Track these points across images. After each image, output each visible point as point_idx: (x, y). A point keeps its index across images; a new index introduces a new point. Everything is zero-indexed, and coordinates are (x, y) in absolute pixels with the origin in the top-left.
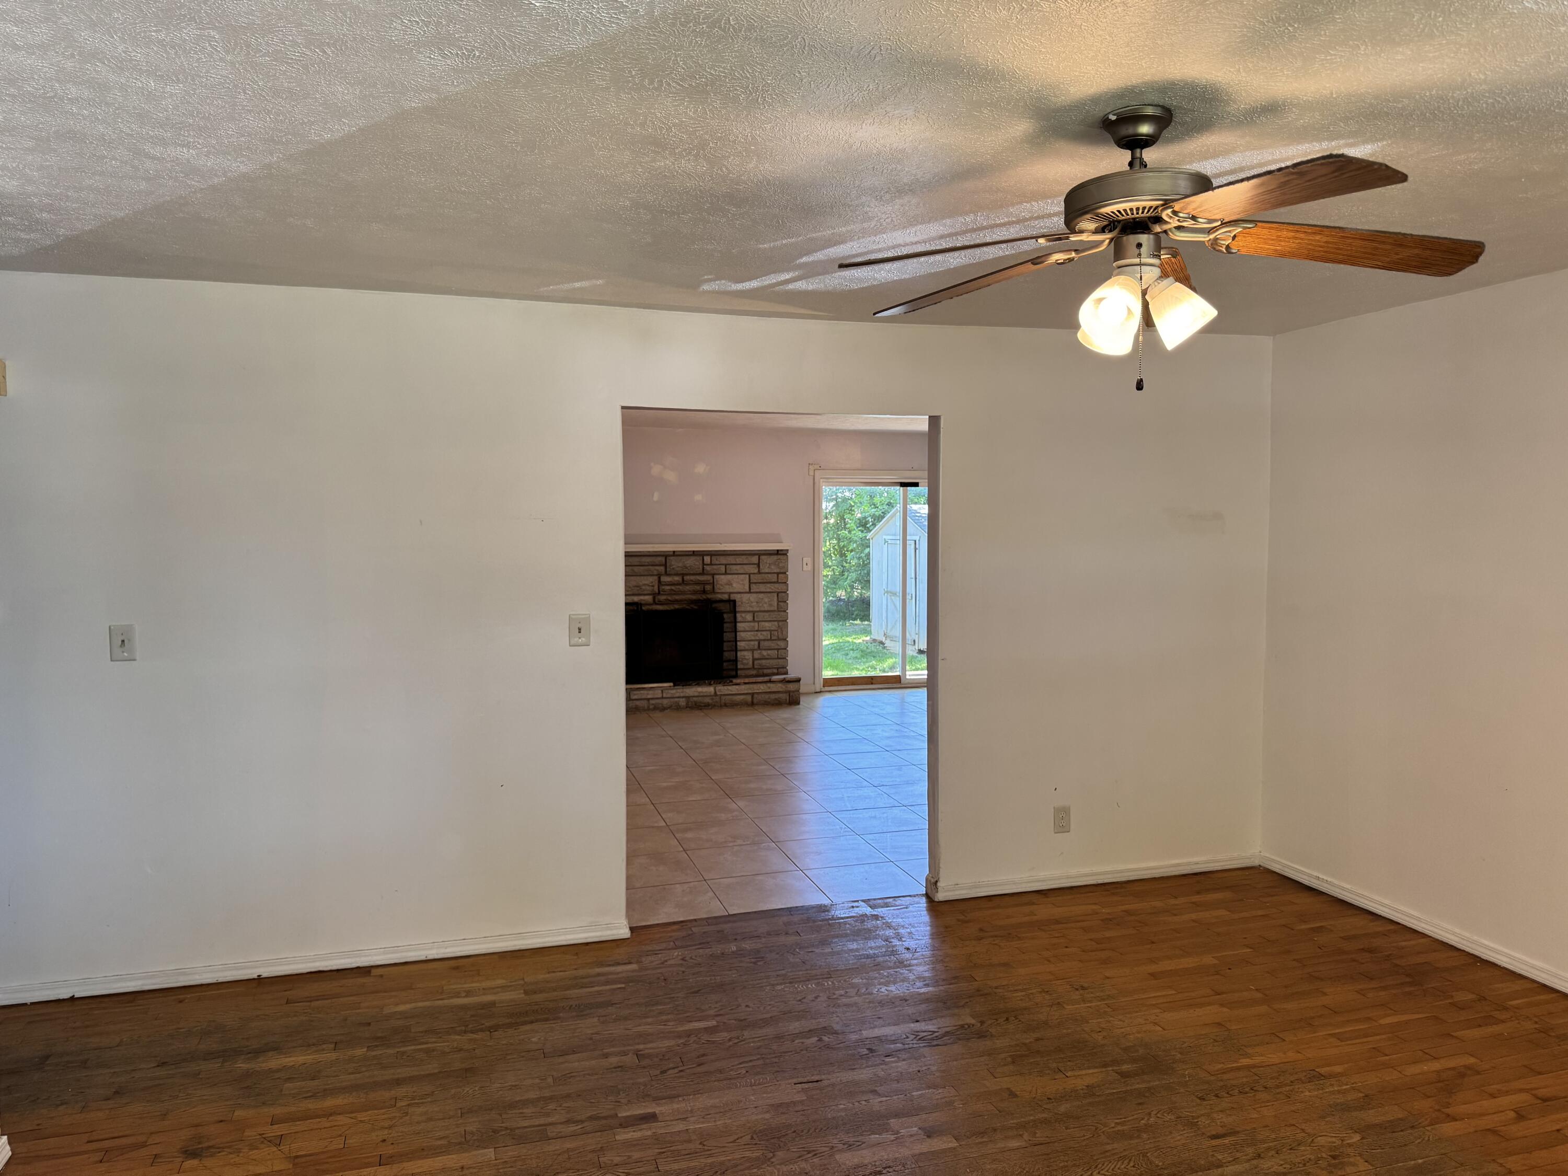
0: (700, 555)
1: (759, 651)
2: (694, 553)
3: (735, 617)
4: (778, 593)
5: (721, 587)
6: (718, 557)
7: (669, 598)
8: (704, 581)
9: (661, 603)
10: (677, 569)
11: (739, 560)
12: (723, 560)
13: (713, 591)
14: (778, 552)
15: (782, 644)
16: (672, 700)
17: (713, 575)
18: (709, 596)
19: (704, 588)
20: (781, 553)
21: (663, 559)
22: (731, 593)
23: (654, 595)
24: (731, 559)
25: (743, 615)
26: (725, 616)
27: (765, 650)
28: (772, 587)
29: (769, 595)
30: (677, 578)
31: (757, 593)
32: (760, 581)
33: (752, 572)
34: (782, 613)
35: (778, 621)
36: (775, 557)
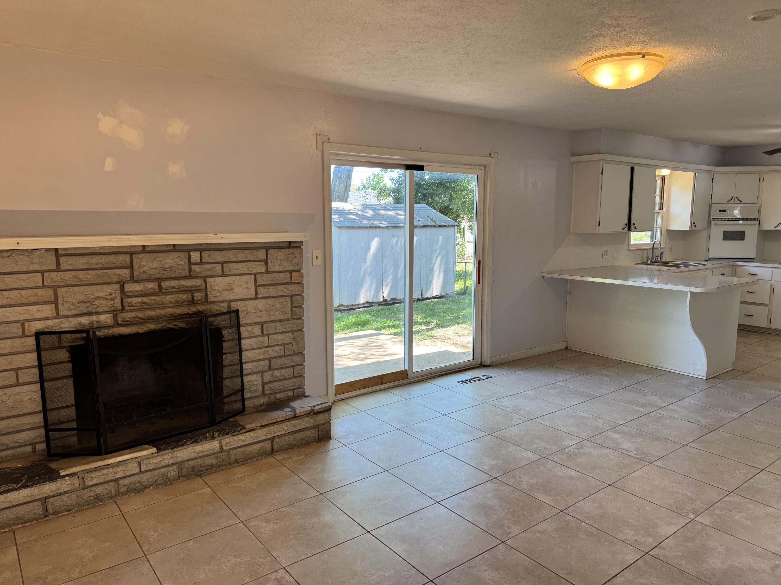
0: (184, 251)
1: (271, 372)
2: (175, 248)
3: (239, 333)
4: (292, 297)
5: (218, 294)
6: (212, 252)
7: (140, 315)
8: (191, 287)
9: (127, 324)
10: (151, 272)
11: (241, 256)
12: (218, 256)
13: (206, 300)
14: (290, 245)
15: (297, 359)
16: (156, 472)
17: (205, 278)
18: (201, 308)
19: (193, 297)
20: (295, 245)
21: (127, 258)
22: (231, 301)
23: (115, 312)
24: (230, 256)
25: (249, 328)
26: (224, 332)
27: (276, 369)
28: (285, 290)
29: (281, 299)
30: (151, 286)
31: (265, 298)
32: (269, 283)
33: (259, 271)
34: (298, 321)
35: (293, 332)
36: (287, 251)
